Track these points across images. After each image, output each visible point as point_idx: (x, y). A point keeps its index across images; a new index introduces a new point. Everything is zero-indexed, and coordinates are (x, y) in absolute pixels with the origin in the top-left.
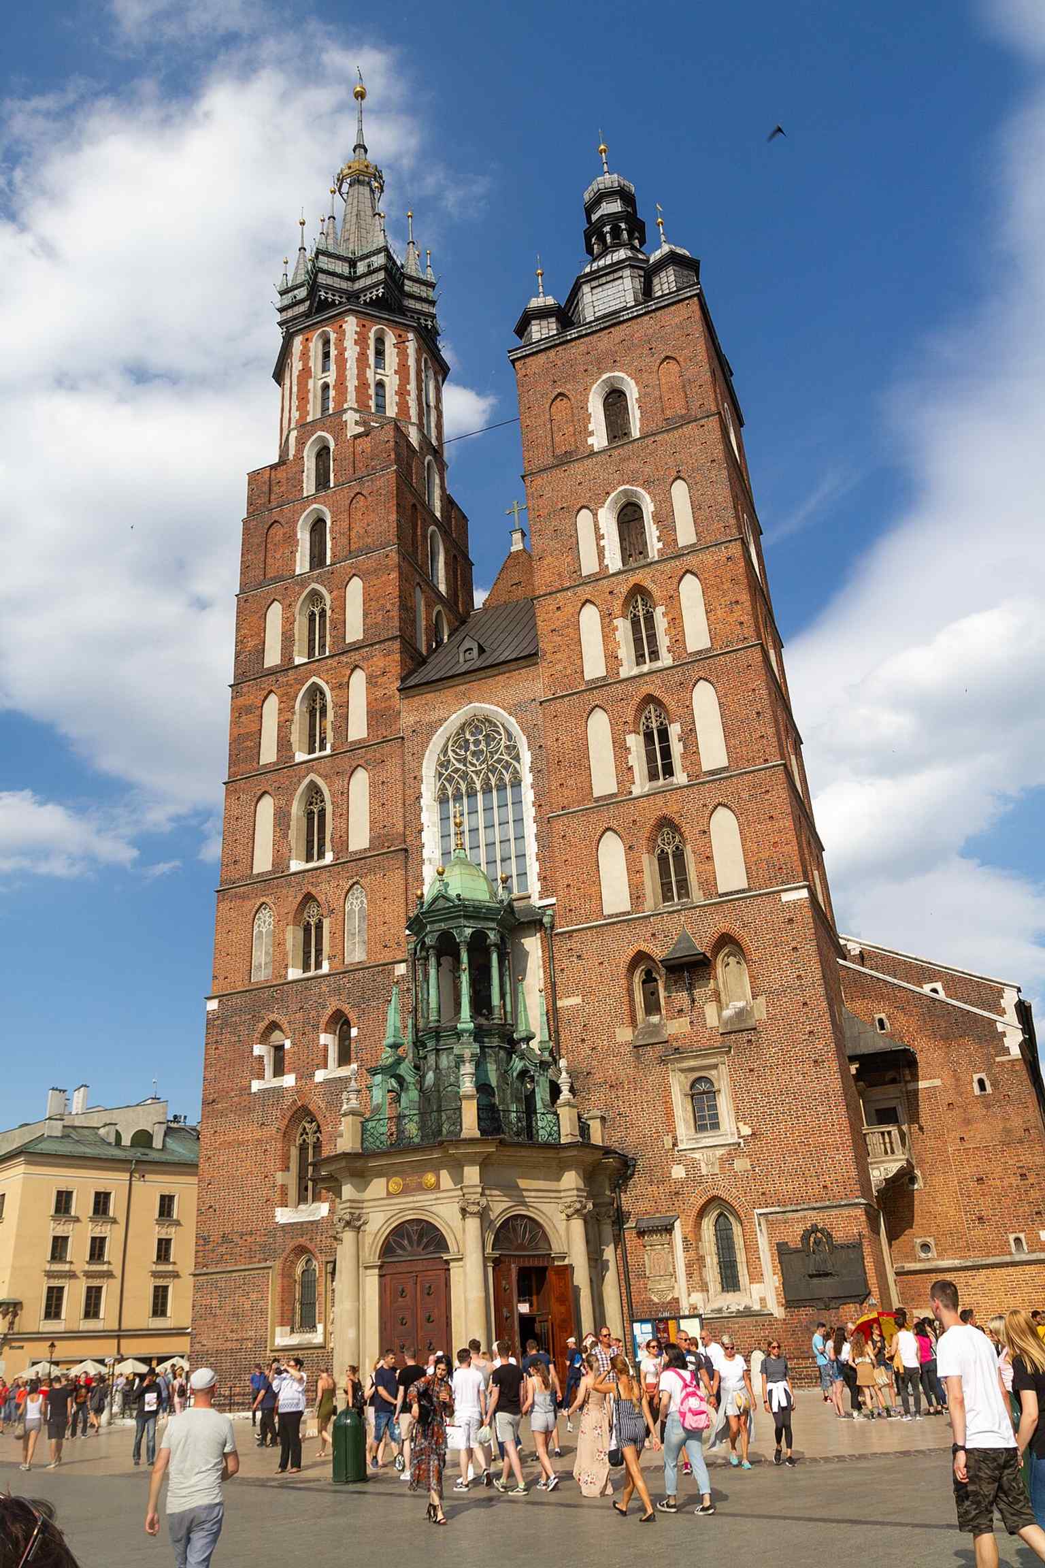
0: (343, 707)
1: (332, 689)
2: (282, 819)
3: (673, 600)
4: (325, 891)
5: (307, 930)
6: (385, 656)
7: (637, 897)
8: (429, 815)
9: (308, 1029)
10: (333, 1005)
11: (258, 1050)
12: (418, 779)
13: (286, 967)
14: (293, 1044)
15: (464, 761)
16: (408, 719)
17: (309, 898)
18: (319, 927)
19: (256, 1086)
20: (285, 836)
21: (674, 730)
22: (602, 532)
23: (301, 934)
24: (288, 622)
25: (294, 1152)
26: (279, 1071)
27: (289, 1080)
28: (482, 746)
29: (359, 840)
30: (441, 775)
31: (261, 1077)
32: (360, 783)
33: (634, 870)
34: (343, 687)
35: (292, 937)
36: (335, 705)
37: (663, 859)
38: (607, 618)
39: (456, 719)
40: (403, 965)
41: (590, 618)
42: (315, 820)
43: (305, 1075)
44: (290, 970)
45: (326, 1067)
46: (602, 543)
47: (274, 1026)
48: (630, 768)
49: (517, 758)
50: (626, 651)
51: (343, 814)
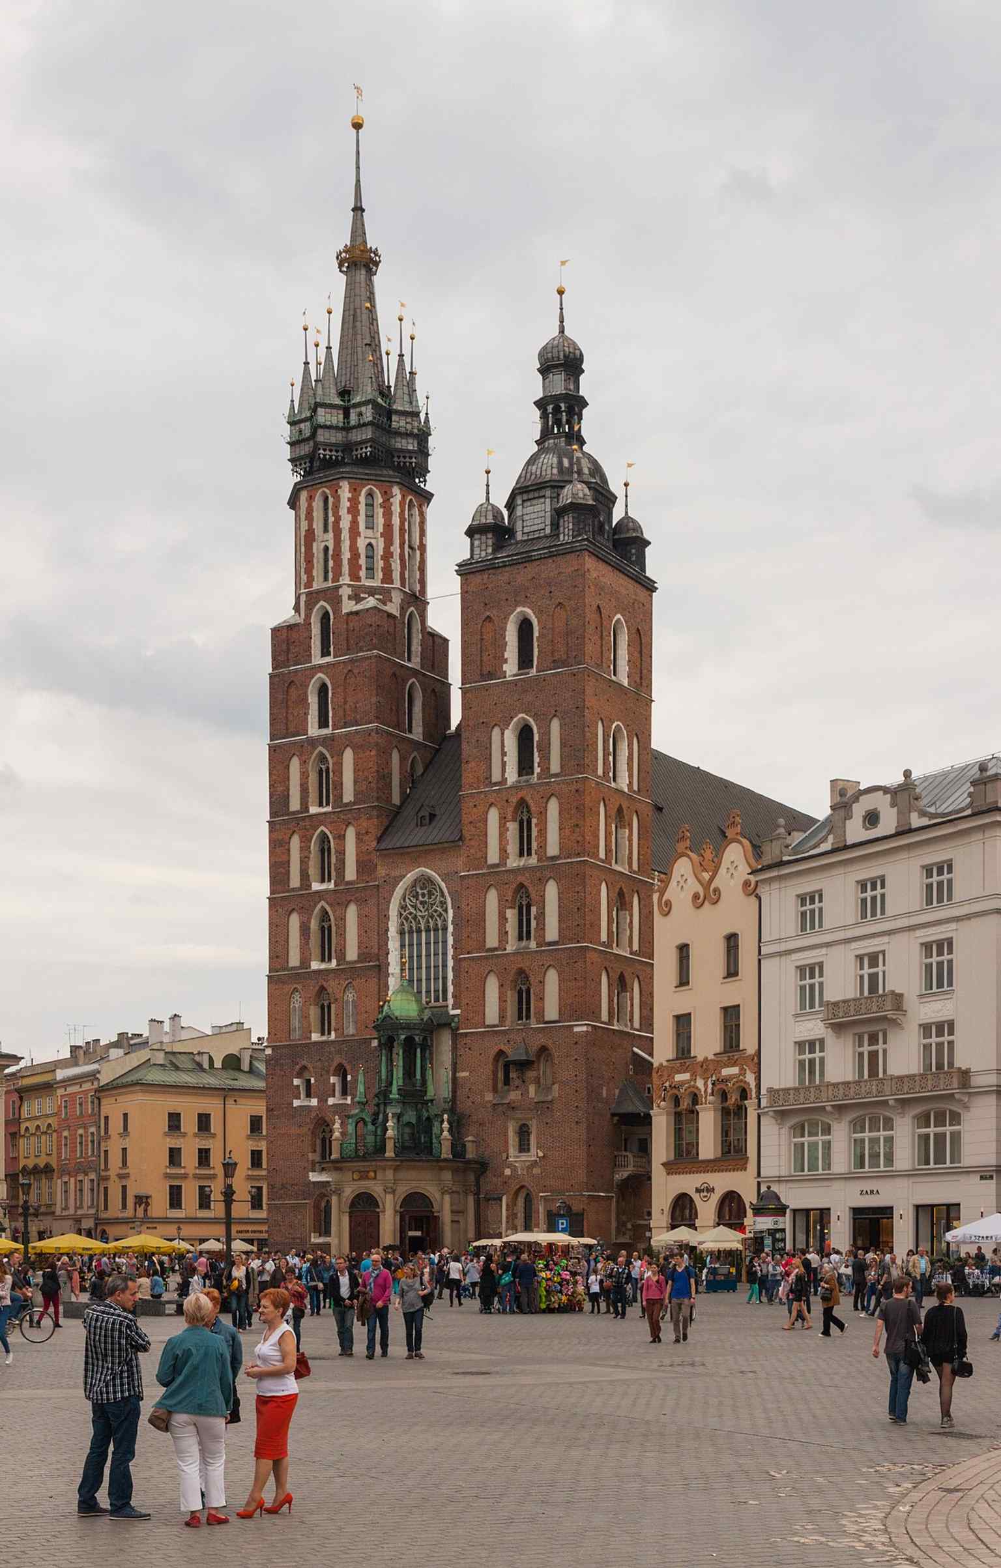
0: (342, 853)
1: (334, 838)
2: (305, 930)
3: (543, 814)
4: (332, 986)
5: (322, 1007)
6: (368, 819)
7: (502, 1017)
8: (393, 945)
9: (323, 1074)
10: (337, 1060)
11: (296, 1082)
12: (387, 917)
13: (311, 1032)
14: (316, 1081)
15: (415, 907)
16: (382, 871)
17: (323, 988)
18: (329, 1007)
19: (296, 1103)
20: (307, 943)
21: (534, 910)
22: (506, 749)
23: (319, 1011)
24: (304, 775)
25: (318, 1142)
26: (308, 1095)
27: (314, 1102)
28: (426, 899)
29: (352, 954)
30: (401, 915)
31: (298, 1098)
32: (352, 912)
33: (502, 1000)
34: (341, 838)
35: (314, 1012)
36: (336, 851)
37: (520, 993)
38: (503, 820)
39: (410, 877)
40: (376, 1041)
41: (493, 816)
42: (325, 932)
43: (323, 1100)
44: (313, 1035)
45: (334, 1096)
46: (505, 759)
47: (304, 1068)
48: (507, 933)
49: (446, 911)
50: (513, 848)
51: (342, 935)
